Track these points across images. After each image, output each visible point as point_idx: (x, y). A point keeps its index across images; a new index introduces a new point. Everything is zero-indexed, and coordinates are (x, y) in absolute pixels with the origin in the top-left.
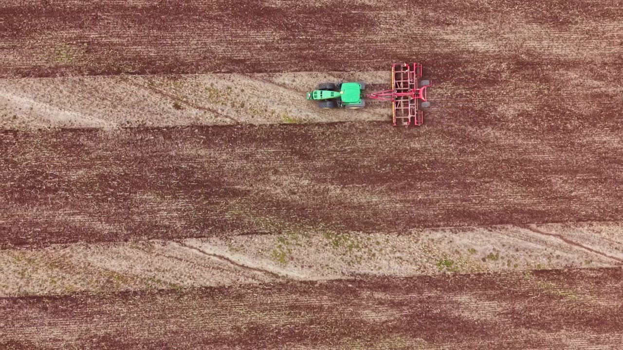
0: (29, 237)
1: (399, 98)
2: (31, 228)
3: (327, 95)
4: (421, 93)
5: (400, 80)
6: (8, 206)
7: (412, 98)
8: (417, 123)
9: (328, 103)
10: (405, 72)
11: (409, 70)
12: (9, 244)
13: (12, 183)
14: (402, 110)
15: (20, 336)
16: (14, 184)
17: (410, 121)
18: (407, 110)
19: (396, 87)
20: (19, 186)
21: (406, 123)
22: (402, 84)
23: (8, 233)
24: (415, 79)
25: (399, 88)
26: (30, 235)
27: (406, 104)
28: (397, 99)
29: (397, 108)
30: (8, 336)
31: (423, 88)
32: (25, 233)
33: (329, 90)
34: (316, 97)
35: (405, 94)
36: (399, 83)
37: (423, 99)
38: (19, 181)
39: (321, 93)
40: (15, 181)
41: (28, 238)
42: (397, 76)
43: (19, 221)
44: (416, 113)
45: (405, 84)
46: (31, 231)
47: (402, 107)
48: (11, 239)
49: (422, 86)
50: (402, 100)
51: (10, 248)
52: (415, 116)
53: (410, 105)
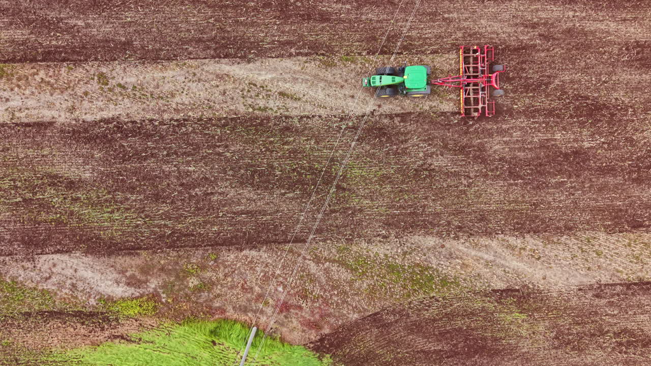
0: (645, 219)
1: (468, 85)
2: (646, 210)
3: (387, 80)
4: (494, 80)
5: (469, 64)
6: (625, 187)
7: (483, 86)
8: (488, 114)
9: (388, 90)
10: (475, 55)
11: (479, 52)
12: (626, 227)
13: (630, 163)
14: (472, 99)
15: (633, 324)
16: (633, 164)
17: (480, 112)
18: (478, 99)
19: (466, 72)
20: (637, 166)
21: (476, 114)
22: (471, 69)
23: (625, 215)
24: (486, 63)
25: (468, 74)
26: (645, 217)
27: (476, 92)
28: (466, 86)
29: (466, 96)
30: (621, 324)
31: (495, 74)
32: (641, 215)
33: (389, 74)
34: (374, 83)
35: (475, 80)
36: (469, 68)
37: (496, 86)
38: (638, 160)
39: (381, 78)
40: (633, 160)
41: (644, 221)
42: (466, 60)
43: (635, 203)
44: (487, 102)
45: (476, 69)
46: (647, 213)
47: (472, 96)
48: (628, 222)
49: (495, 72)
50: (471, 87)
51: (626, 231)
52: (486, 105)
53: (480, 93)
